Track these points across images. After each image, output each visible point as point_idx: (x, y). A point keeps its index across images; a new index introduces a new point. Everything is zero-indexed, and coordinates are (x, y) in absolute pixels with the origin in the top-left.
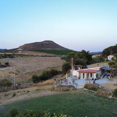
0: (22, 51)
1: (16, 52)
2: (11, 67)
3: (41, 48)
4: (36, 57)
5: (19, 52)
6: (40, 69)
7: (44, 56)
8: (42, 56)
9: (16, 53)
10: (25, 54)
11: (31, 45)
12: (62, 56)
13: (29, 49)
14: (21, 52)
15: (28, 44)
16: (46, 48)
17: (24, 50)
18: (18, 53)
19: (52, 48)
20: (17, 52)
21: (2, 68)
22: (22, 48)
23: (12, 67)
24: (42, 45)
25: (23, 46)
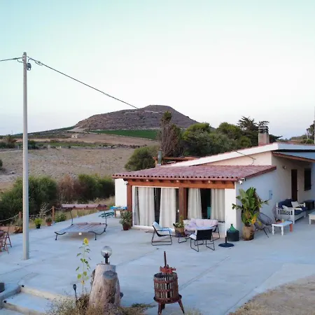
0: (82, 135)
1: (64, 137)
2: (8, 177)
3: (136, 126)
4: (113, 150)
5: (73, 136)
9: (61, 140)
10: (86, 142)
11: (108, 116)
13: (104, 128)
14: (79, 138)
16: (152, 126)
17: (88, 131)
18: (68, 140)
20: (68, 138)
22: (83, 127)
23: (13, 175)
24: (141, 117)
25: (87, 120)
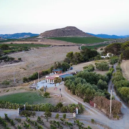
1: (35, 41)
3: (62, 35)
6: (48, 64)
7: (62, 46)
8: (60, 46)
12: (81, 45)
15: (49, 31)
17: (44, 38)
19: (73, 35)
21: (15, 63)
22: (42, 36)
23: (24, 62)
24: (64, 32)
25: (44, 33)
